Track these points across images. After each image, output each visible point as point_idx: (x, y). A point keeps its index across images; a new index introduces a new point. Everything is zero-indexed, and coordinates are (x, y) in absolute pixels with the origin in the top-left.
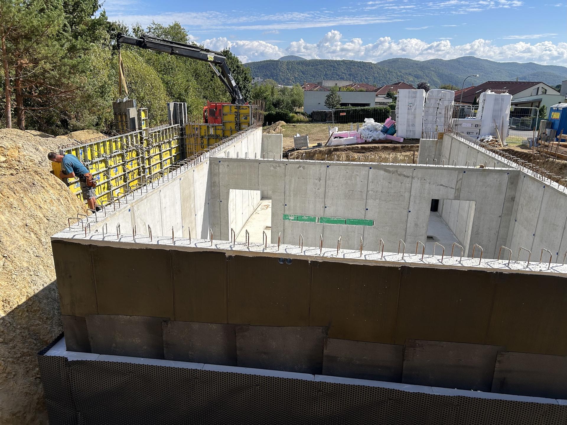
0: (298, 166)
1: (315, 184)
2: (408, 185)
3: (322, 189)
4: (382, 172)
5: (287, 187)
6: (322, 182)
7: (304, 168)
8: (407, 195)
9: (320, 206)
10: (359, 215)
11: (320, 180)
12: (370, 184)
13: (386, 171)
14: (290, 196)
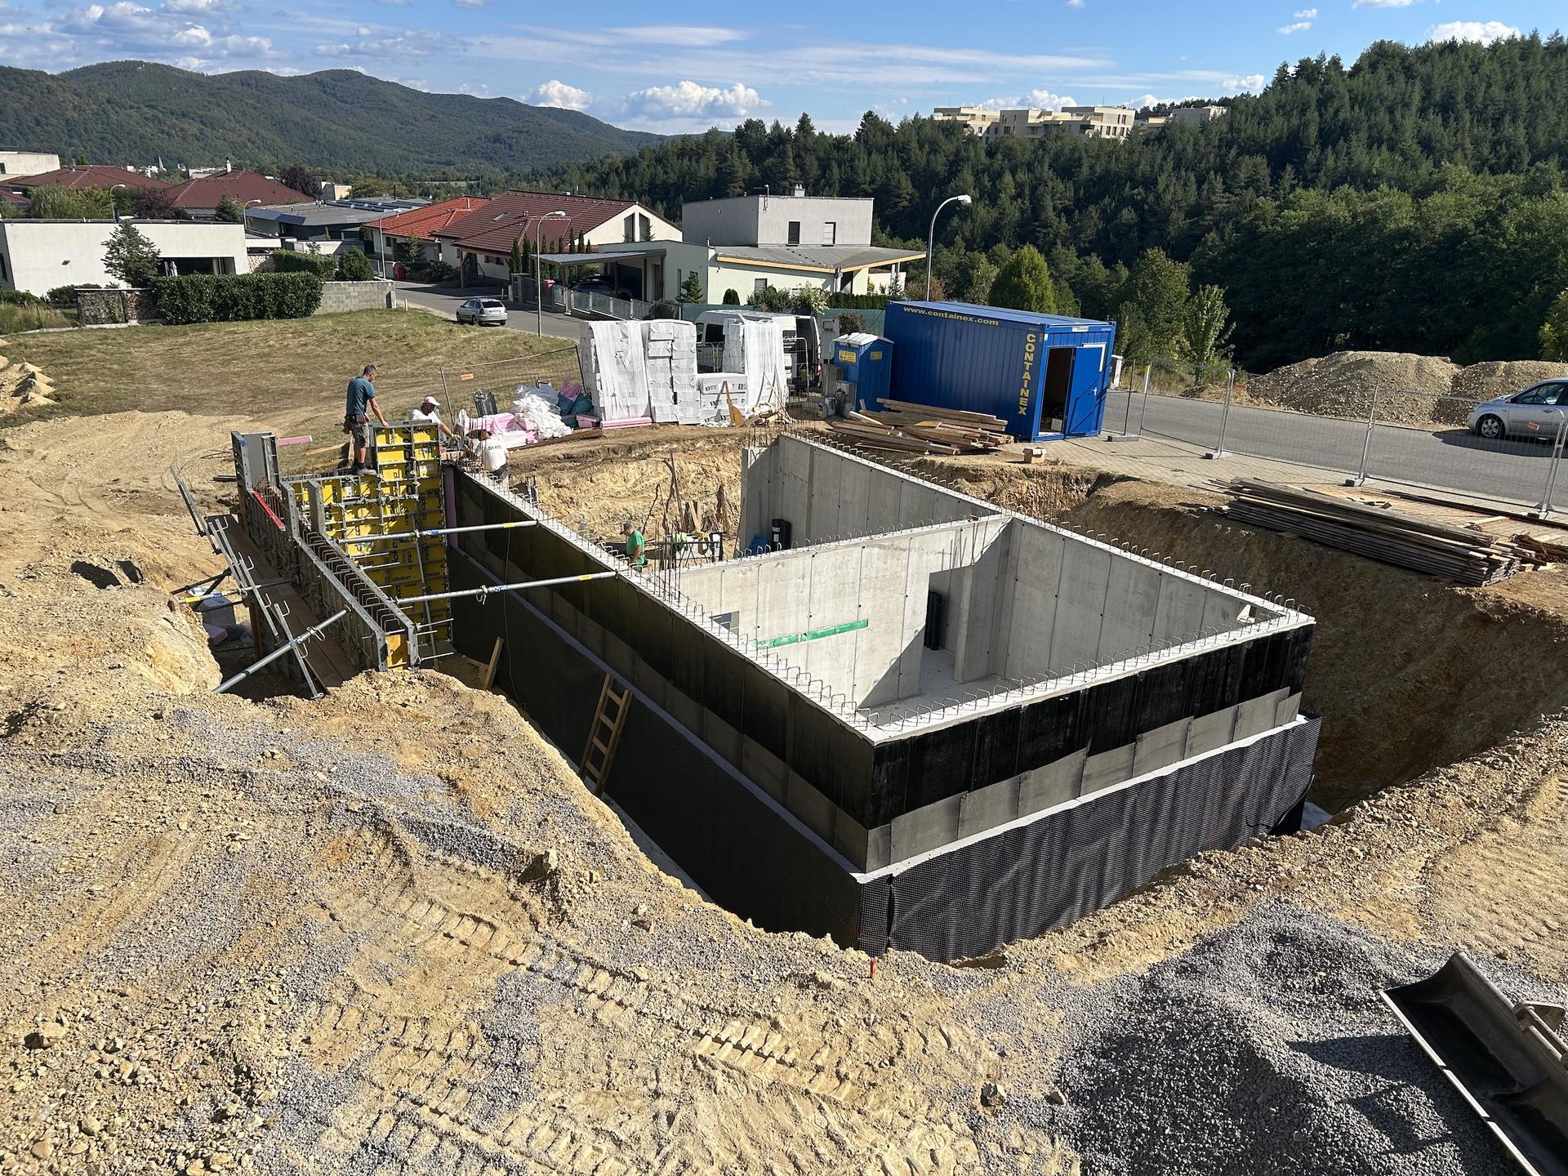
0: (775, 563)
1: (797, 586)
2: (905, 561)
3: (807, 592)
4: (876, 550)
5: (761, 598)
6: (807, 580)
7: (783, 565)
8: (904, 574)
9: (803, 617)
10: (849, 616)
11: (804, 577)
12: (864, 569)
13: (881, 547)
14: (764, 612)
